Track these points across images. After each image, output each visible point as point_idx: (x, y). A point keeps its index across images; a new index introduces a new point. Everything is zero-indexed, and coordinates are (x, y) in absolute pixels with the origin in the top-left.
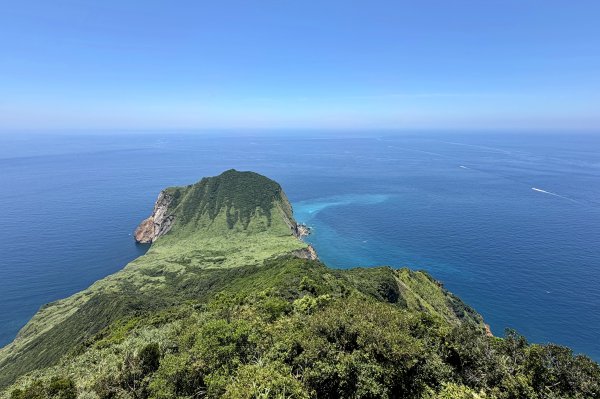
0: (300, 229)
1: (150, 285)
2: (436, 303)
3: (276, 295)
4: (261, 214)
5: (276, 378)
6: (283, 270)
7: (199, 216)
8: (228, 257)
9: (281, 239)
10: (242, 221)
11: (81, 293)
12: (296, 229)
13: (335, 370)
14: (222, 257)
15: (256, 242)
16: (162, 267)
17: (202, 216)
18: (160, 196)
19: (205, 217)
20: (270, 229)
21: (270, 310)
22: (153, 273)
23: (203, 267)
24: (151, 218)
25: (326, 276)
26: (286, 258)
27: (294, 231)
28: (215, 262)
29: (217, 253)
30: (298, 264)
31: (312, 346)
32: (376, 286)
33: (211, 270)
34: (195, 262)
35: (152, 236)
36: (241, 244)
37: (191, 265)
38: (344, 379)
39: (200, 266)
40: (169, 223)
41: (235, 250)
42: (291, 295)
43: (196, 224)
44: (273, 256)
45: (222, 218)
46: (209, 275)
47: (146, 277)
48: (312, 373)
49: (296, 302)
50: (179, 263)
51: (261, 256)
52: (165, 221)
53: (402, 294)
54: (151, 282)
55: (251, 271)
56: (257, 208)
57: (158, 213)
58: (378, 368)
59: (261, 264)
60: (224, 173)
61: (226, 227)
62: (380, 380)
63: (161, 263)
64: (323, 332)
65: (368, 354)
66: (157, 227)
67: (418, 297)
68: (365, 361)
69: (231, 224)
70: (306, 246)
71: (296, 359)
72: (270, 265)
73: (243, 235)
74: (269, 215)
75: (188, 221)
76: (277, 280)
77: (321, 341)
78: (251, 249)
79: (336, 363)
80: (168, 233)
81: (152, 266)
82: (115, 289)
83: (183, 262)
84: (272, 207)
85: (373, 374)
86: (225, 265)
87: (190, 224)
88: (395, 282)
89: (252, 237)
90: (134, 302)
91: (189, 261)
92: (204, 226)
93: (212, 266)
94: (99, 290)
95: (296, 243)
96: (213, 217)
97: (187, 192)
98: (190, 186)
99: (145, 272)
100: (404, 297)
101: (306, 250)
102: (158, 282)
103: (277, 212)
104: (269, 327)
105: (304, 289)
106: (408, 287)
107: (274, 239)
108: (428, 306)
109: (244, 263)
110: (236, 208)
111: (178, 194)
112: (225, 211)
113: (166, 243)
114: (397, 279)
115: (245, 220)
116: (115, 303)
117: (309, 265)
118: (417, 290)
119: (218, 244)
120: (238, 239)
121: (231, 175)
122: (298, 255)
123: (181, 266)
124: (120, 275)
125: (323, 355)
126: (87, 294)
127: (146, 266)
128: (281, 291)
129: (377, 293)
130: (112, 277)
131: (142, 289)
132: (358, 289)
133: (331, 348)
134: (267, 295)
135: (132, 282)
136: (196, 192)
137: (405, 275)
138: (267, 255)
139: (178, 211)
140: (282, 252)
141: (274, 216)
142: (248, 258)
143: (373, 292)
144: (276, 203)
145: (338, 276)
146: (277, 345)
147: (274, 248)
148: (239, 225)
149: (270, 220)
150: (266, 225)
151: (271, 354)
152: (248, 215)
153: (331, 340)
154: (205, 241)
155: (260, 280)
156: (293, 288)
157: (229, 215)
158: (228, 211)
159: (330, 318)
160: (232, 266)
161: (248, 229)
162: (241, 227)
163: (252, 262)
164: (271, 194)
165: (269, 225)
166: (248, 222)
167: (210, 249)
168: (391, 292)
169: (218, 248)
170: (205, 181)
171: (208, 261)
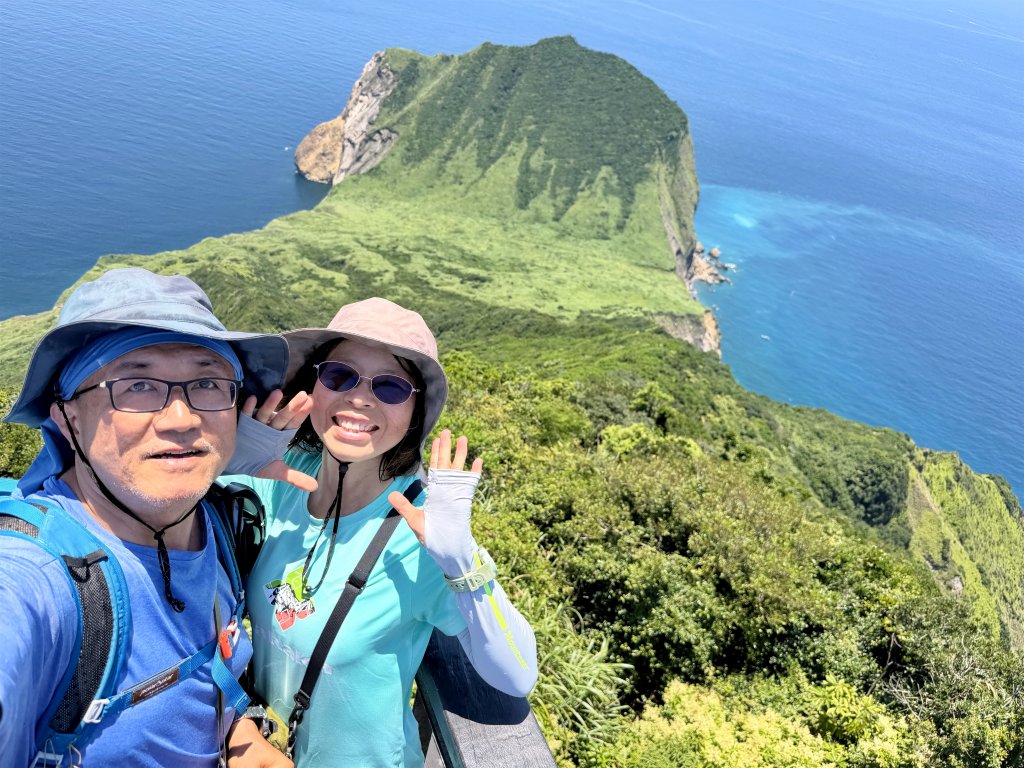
0: (700, 261)
1: (315, 284)
2: (993, 566)
3: (573, 400)
4: (608, 191)
5: (505, 539)
6: (618, 351)
7: (452, 151)
8: (498, 278)
9: (639, 273)
10: (554, 195)
11: (176, 254)
12: (690, 260)
13: (625, 573)
14: (483, 273)
15: (574, 261)
16: (346, 251)
17: (459, 153)
18: (370, 66)
19: (466, 157)
20: (618, 238)
21: (546, 422)
22: (324, 260)
23: (434, 281)
24: (338, 121)
25: (721, 401)
26: (638, 324)
27: (680, 262)
28: (465, 278)
29: (475, 260)
30: (660, 348)
31: (595, 513)
32: (850, 469)
33: (451, 295)
34: (418, 265)
35: (333, 167)
36: (535, 256)
37: (410, 268)
38: (633, 592)
39: (429, 277)
40: (377, 146)
41: (517, 266)
42: (607, 412)
43: (441, 169)
44: (607, 310)
45: (506, 171)
46: (445, 304)
47: (309, 264)
48: (576, 559)
49: (611, 429)
50: (384, 254)
51: (575, 301)
52: (369, 138)
53: (909, 513)
54: (316, 277)
55: (540, 328)
56: (605, 171)
57: (356, 112)
58: (710, 602)
59: (570, 319)
60: (546, 43)
61: (511, 197)
62: (707, 623)
63: (346, 241)
64: (628, 499)
65: (700, 572)
66: (349, 150)
67: (951, 534)
68: (689, 579)
69: (525, 195)
70: (698, 309)
71: (559, 526)
72: (591, 329)
73: (546, 233)
74: (628, 198)
75: (423, 154)
76: (594, 369)
77: (616, 512)
78: (555, 275)
79: (632, 561)
80: (374, 172)
81: (324, 241)
82: (242, 269)
83: (394, 256)
84: (644, 175)
85: (696, 607)
86: (486, 295)
87: (427, 165)
88: (904, 478)
89: (567, 246)
90: (276, 309)
91: (407, 259)
92: (458, 179)
93: (455, 286)
94: (211, 259)
95: (675, 293)
96: (485, 162)
97: (434, 73)
98: (446, 60)
99: (307, 251)
100: (912, 522)
101: (696, 321)
102: (330, 283)
103: (655, 194)
104: (525, 452)
105: (641, 408)
106: (935, 504)
107: (622, 267)
108: (968, 566)
109: (530, 305)
110: (549, 154)
111: (411, 75)
112: (520, 155)
113: (362, 196)
114: (913, 473)
115: (563, 192)
116: (238, 299)
117: (689, 357)
118: (958, 519)
119: (483, 237)
120: (532, 241)
121: (559, 52)
122: (668, 325)
123: (386, 264)
124: (252, 238)
125: (611, 539)
126: (186, 261)
127: (309, 236)
128: (588, 395)
129: (842, 488)
130: (239, 238)
131: (295, 287)
132: (797, 461)
133: (630, 533)
134: (556, 392)
135: (278, 265)
136: (459, 82)
137: (944, 470)
138: (590, 302)
139: (403, 120)
140: (631, 308)
141: (640, 205)
142: (544, 295)
143: (831, 480)
144: (659, 168)
145: (753, 412)
146: (529, 489)
147: (616, 290)
148: (542, 204)
149: (626, 214)
150: (612, 223)
151: (513, 500)
152: (573, 181)
153: (637, 519)
154: (452, 219)
155: (556, 355)
156: (617, 399)
157: (526, 170)
158: (527, 156)
159: (653, 481)
160: (502, 303)
161: (566, 220)
162: (549, 212)
163: (549, 308)
164: (653, 138)
165: (620, 227)
166: (570, 202)
167: (459, 242)
168: (883, 497)
169: (479, 248)
170: (488, 52)
171: (451, 271)
